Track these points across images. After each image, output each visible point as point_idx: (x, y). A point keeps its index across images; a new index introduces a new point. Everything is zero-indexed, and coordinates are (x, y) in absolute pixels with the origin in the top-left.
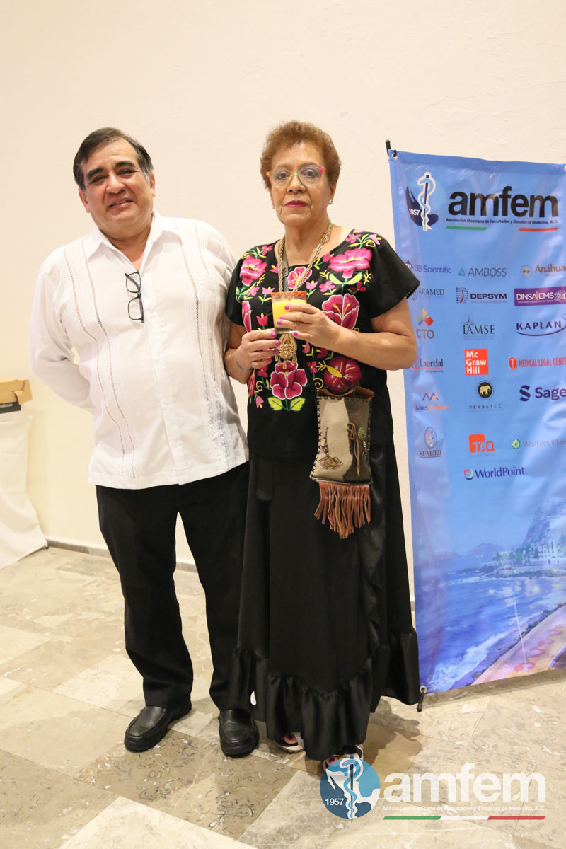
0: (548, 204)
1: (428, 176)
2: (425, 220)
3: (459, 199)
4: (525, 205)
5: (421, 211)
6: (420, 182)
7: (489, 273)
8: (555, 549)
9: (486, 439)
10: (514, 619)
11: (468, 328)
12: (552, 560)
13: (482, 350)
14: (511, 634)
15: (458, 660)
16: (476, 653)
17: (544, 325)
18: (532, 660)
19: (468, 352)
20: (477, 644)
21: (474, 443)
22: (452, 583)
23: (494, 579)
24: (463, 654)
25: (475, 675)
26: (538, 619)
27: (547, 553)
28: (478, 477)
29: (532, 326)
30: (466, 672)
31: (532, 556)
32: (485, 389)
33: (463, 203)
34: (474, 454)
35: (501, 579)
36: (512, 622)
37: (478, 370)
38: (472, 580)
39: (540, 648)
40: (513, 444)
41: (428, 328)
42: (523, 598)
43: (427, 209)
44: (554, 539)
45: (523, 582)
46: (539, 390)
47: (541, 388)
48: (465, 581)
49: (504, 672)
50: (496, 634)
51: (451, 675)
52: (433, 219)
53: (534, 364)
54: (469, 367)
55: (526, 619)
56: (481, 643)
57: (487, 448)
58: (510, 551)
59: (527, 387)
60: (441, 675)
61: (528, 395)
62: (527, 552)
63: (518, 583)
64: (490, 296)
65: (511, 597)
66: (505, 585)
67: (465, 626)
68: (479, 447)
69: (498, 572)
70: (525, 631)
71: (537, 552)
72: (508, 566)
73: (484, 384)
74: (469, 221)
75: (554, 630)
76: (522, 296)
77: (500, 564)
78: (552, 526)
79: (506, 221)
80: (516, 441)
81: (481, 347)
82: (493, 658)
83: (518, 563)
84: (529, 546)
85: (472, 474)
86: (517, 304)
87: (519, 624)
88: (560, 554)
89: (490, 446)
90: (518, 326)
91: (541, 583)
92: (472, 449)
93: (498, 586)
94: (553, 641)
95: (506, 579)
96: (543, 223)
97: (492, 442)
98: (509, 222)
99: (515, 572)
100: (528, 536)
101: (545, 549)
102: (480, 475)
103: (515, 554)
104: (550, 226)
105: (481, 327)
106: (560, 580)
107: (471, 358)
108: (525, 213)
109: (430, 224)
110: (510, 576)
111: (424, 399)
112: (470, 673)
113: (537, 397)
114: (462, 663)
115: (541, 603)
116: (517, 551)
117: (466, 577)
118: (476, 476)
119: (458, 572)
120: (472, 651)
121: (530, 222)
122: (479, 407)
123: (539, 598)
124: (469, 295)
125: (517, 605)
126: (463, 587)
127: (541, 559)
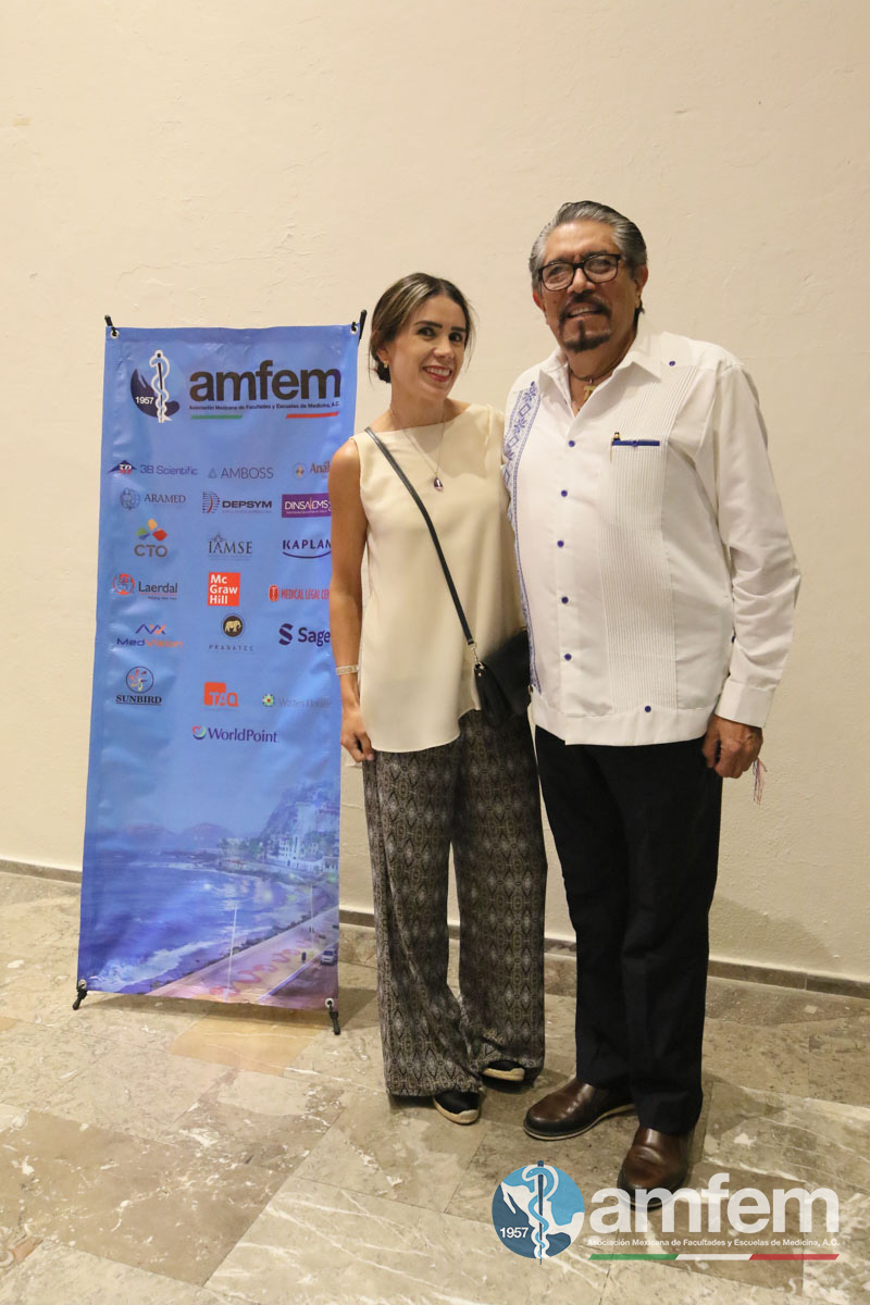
0: (331, 380)
1: (159, 355)
2: (162, 409)
3: (202, 380)
4: (294, 382)
5: (156, 398)
6: (152, 362)
7: (249, 475)
8: (298, 851)
9: (229, 690)
10: (229, 928)
11: (216, 544)
12: (293, 861)
13: (234, 574)
14: (219, 946)
15: (138, 961)
16: (167, 959)
17: (315, 545)
18: (238, 985)
19: (213, 577)
20: (170, 947)
21: (210, 694)
22: (154, 865)
23: (214, 871)
24: (147, 956)
25: (153, 984)
26: (263, 935)
27: (288, 852)
28: (212, 737)
29: (300, 545)
30: (145, 978)
31: (270, 851)
32: (232, 625)
33: (209, 385)
34: (210, 707)
35: (223, 872)
36: (224, 932)
37: (225, 600)
38: (183, 866)
39: (255, 973)
40: (265, 700)
41: (158, 543)
42: (250, 903)
43: (163, 396)
44: (299, 836)
45: (252, 882)
46: (303, 632)
47: (305, 629)
48: (172, 866)
49: (195, 990)
50: (196, 943)
51: (125, 976)
52: (173, 408)
53: (300, 597)
54: (214, 595)
55: (246, 932)
56: (176, 947)
57: (228, 699)
58: (242, 840)
59: (290, 627)
60: (111, 973)
61: (290, 637)
62: (265, 844)
63: (246, 883)
64: (250, 504)
65: (233, 898)
66: (227, 882)
67: (161, 922)
68: (217, 698)
69: (220, 864)
70: (240, 946)
71: (277, 848)
72: (236, 858)
73: (233, 618)
74: (218, 408)
75: (280, 955)
76: (293, 505)
77: (226, 853)
78: (300, 817)
79: (265, 407)
80: (269, 697)
81: (231, 570)
82: (184, 971)
83: (250, 857)
84: (268, 838)
85: (204, 732)
86: (285, 514)
87: (234, 936)
88: (302, 856)
89: (232, 699)
90: (285, 544)
91: (274, 888)
92: (208, 700)
93: (219, 882)
94: (275, 969)
95: (232, 874)
96: (324, 405)
97: (235, 694)
98: (269, 407)
99: (245, 867)
100: (269, 824)
101: (287, 846)
102: (215, 736)
103: (248, 844)
104: (333, 409)
105: (234, 545)
106: (298, 890)
107: (217, 584)
108: (293, 394)
109: (167, 414)
110: (237, 872)
111: (138, 632)
112: (151, 980)
113: (300, 640)
114: (143, 966)
115: (271, 915)
116: (252, 840)
117: (175, 861)
118: (208, 735)
119: (165, 853)
120: (161, 955)
121: (303, 406)
122: (223, 648)
123: (268, 910)
124: (221, 503)
125: (238, 911)
126: (168, 872)
127: (281, 858)
